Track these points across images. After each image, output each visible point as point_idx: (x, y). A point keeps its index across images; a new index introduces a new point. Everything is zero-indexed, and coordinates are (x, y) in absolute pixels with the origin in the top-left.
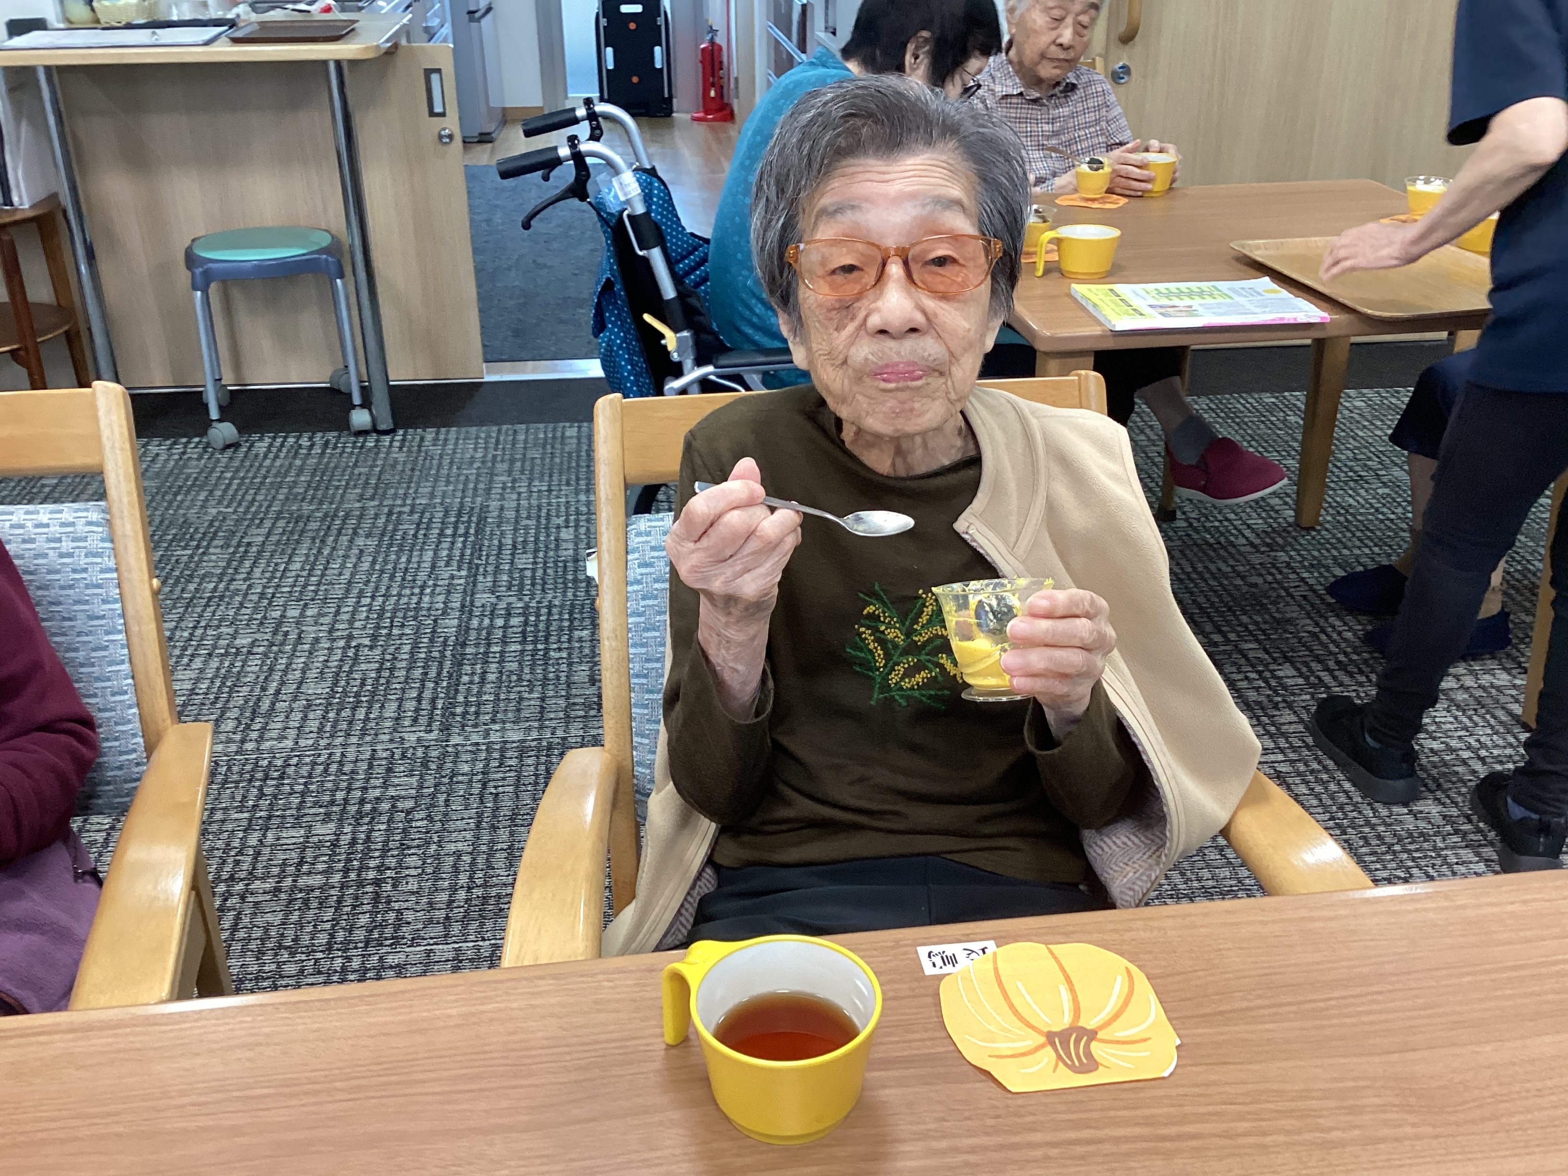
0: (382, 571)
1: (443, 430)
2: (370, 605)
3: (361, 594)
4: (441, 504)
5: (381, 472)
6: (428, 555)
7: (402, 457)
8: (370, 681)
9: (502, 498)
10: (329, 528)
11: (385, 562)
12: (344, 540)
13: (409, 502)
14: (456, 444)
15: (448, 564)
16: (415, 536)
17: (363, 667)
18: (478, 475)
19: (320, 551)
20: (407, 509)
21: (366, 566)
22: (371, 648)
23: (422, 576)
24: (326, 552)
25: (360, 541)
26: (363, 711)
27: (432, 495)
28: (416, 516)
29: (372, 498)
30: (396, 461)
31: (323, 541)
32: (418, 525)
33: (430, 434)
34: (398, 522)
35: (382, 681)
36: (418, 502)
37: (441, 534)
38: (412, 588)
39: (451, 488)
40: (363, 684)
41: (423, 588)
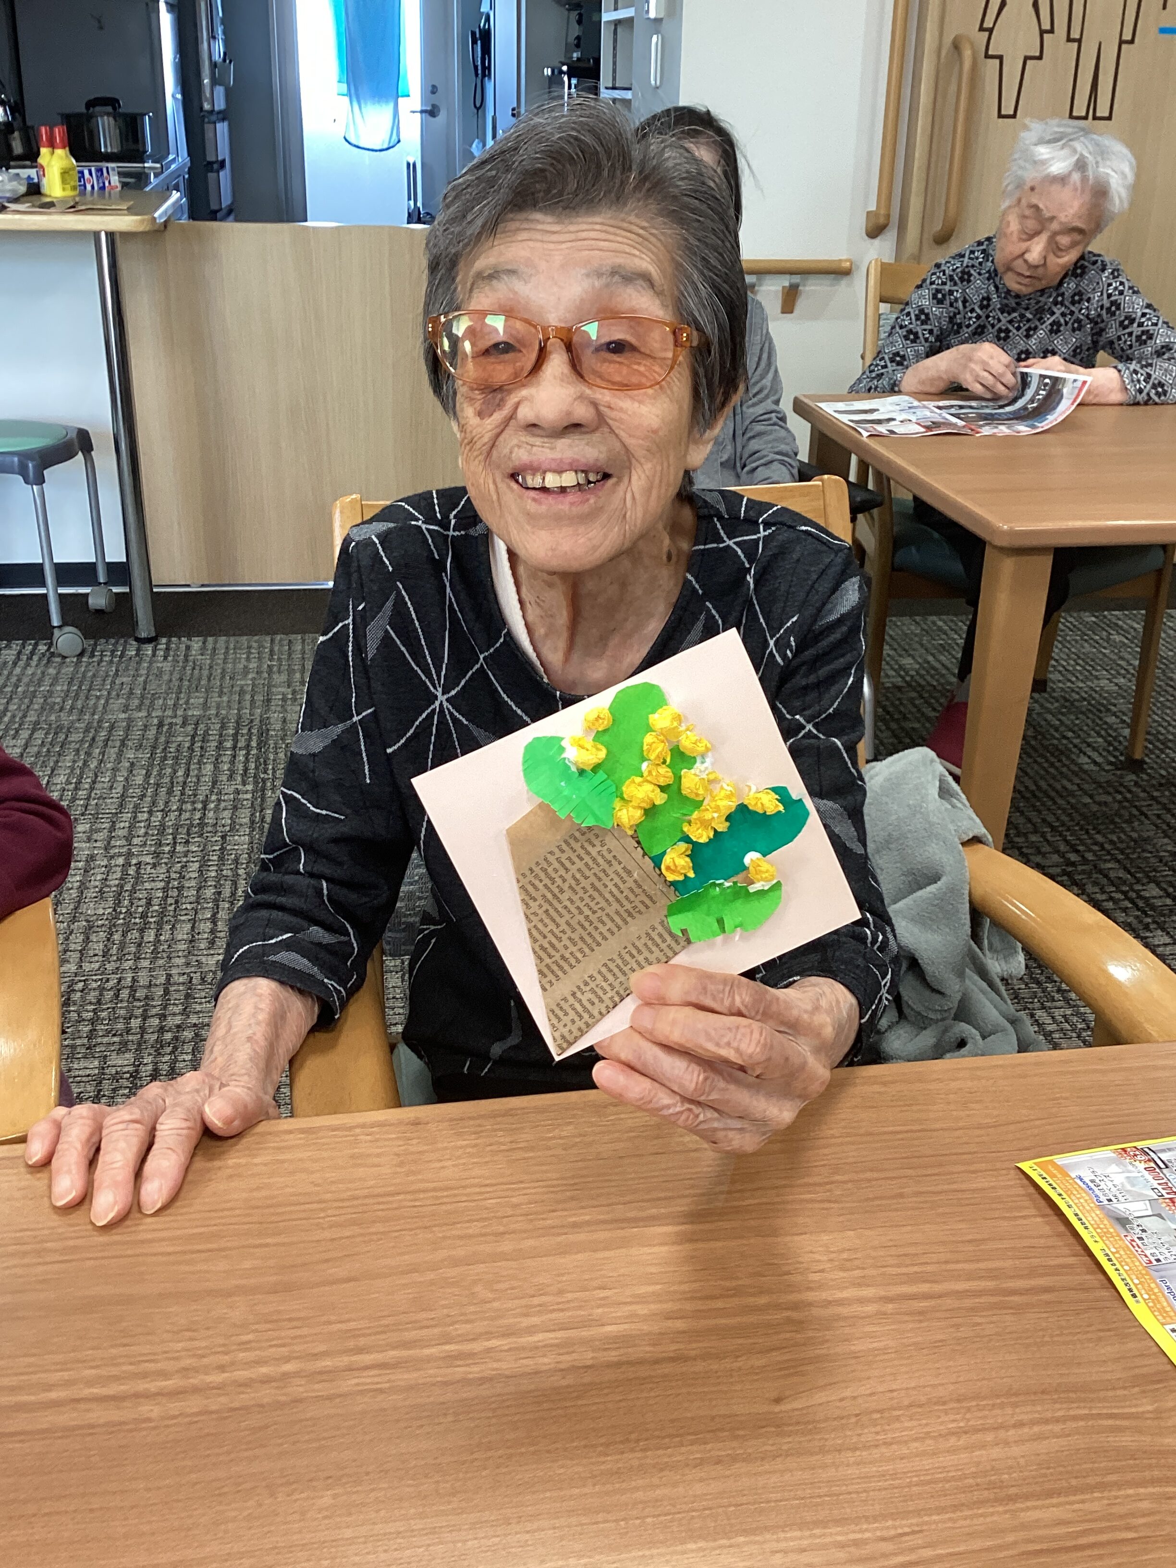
0: (158, 785)
1: (210, 639)
2: (148, 820)
3: (137, 808)
4: (217, 715)
5: (145, 682)
6: (208, 768)
7: (167, 666)
8: (155, 901)
10: (93, 739)
11: (160, 775)
12: (112, 752)
13: (180, 713)
14: (226, 653)
15: (231, 778)
16: (191, 749)
17: (147, 885)
18: (254, 685)
19: (85, 763)
20: (179, 721)
21: (139, 780)
22: (154, 866)
23: (204, 790)
24: (93, 765)
25: (130, 755)
26: (152, 933)
27: (205, 706)
28: (190, 728)
29: (139, 708)
30: (161, 671)
31: (88, 754)
32: (193, 737)
33: (196, 644)
34: (170, 734)
35: (170, 900)
36: (190, 713)
37: (220, 747)
38: (194, 803)
39: (225, 699)
40: (149, 903)
41: (205, 803)
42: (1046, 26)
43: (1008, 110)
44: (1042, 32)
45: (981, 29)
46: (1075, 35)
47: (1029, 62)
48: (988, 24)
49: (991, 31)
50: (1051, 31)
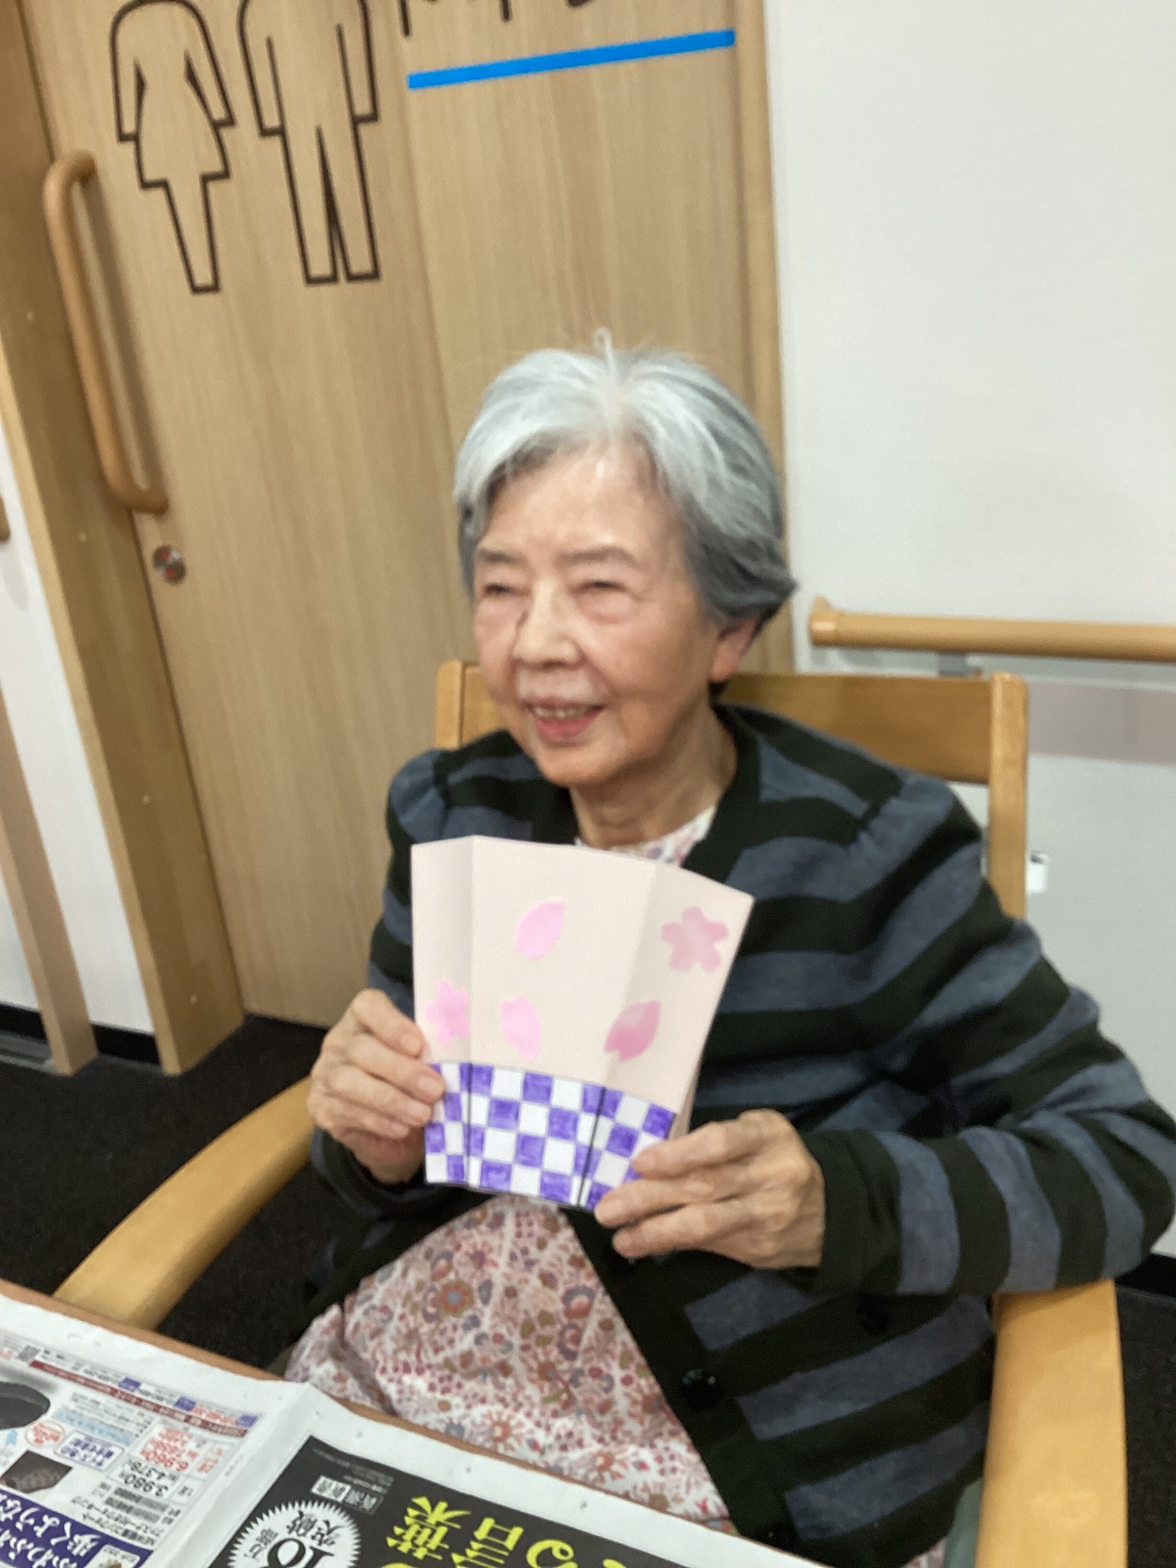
42: (219, 113)
43: (203, 277)
44: (216, 126)
45: (122, 137)
46: (271, 120)
47: (212, 187)
48: (129, 127)
49: (135, 138)
50: (230, 121)
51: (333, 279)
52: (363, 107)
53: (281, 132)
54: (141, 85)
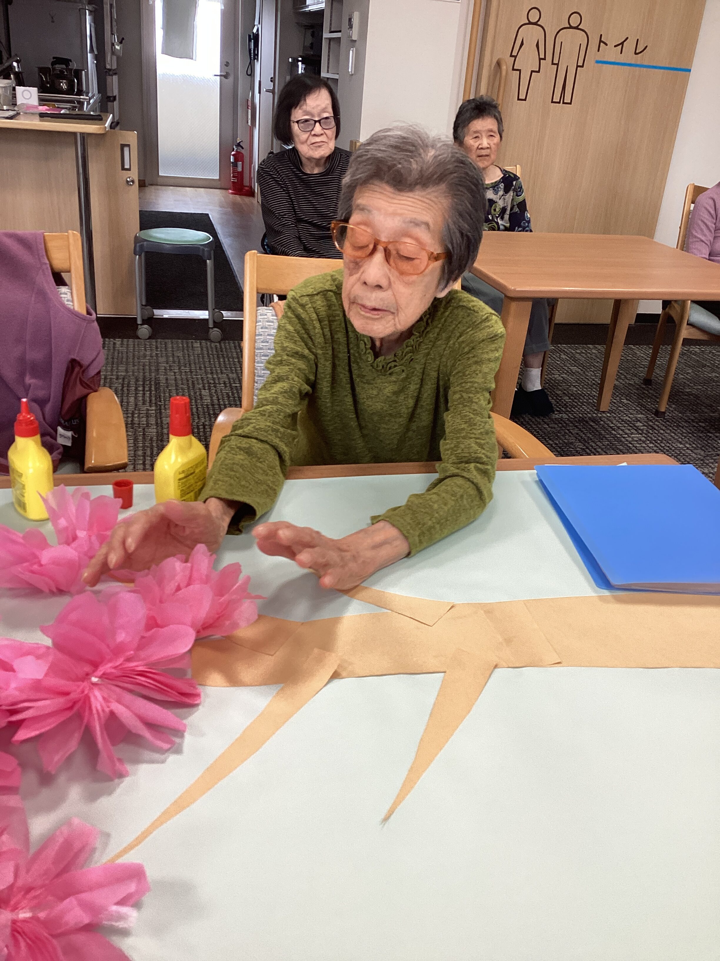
1: (125, 340)
4: (133, 375)
6: (132, 399)
9: (166, 374)
13: (115, 373)
14: (134, 347)
15: (144, 403)
18: (150, 362)
20: (114, 377)
27: (127, 371)
32: (123, 385)
33: (118, 342)
36: (120, 374)
37: (136, 389)
39: (136, 368)
41: (133, 414)
42: (542, 56)
44: (540, 59)
45: (511, 56)
46: (556, 61)
48: (514, 54)
49: (515, 57)
50: (544, 59)
51: (559, 103)
52: (580, 64)
53: (557, 65)
54: (522, 44)
